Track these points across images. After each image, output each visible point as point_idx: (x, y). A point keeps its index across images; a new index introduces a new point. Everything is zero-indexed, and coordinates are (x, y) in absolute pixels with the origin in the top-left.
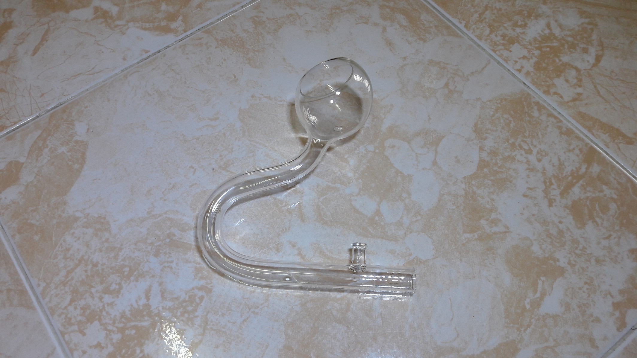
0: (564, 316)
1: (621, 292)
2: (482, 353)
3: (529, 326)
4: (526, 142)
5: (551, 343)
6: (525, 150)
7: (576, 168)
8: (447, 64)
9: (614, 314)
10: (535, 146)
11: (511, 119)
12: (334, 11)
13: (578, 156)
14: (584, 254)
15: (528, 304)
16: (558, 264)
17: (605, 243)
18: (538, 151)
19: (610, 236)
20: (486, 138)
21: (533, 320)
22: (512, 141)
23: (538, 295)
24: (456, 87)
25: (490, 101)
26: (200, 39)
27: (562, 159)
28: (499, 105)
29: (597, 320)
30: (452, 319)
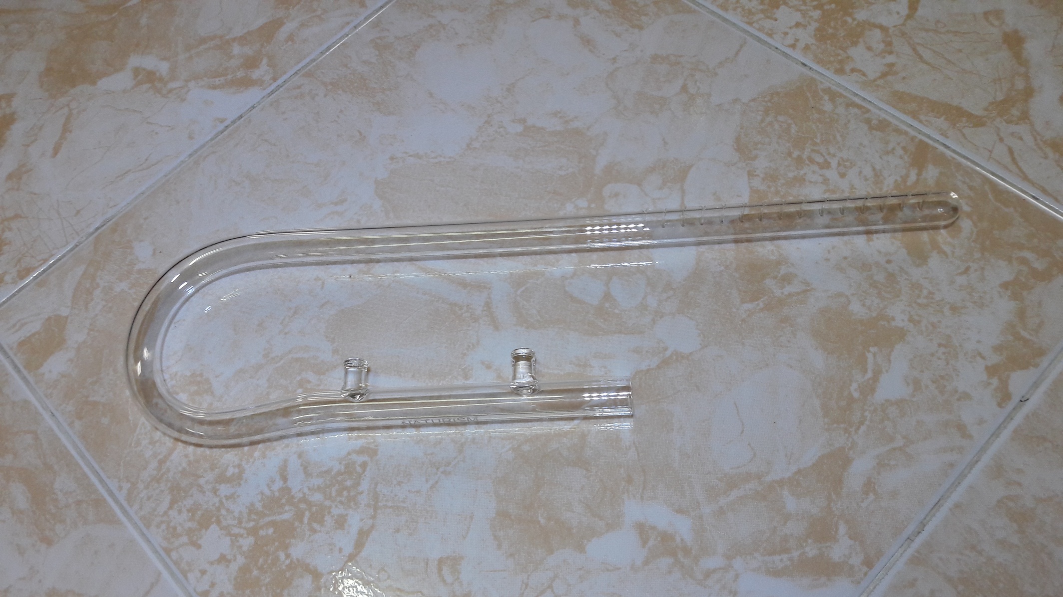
0: (914, 399)
1: (998, 349)
2: (796, 473)
3: (861, 423)
4: (818, 152)
5: (899, 442)
6: (818, 164)
7: (901, 177)
8: (681, 56)
9: (989, 384)
10: (834, 156)
11: (790, 121)
12: (495, 8)
13: (901, 157)
14: (932, 303)
15: (856, 390)
16: (893, 323)
17: (961, 280)
18: (839, 161)
19: (967, 269)
20: (755, 158)
21: (867, 414)
22: (796, 154)
23: (869, 375)
24: (699, 88)
25: (754, 100)
26: (299, 87)
27: (878, 167)
28: (769, 104)
29: (966, 396)
30: (742, 432)
